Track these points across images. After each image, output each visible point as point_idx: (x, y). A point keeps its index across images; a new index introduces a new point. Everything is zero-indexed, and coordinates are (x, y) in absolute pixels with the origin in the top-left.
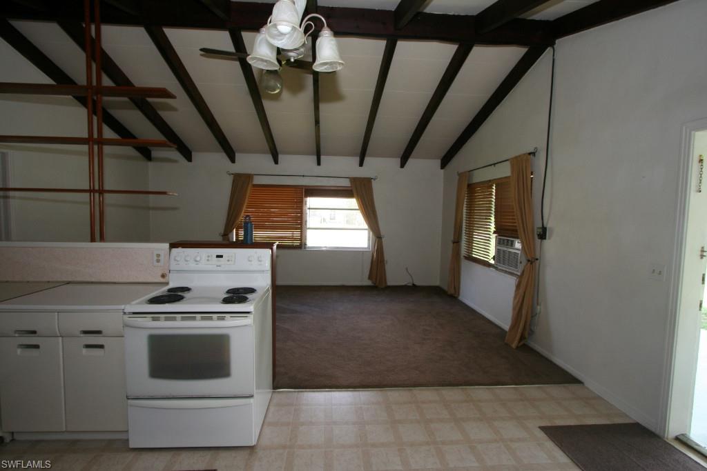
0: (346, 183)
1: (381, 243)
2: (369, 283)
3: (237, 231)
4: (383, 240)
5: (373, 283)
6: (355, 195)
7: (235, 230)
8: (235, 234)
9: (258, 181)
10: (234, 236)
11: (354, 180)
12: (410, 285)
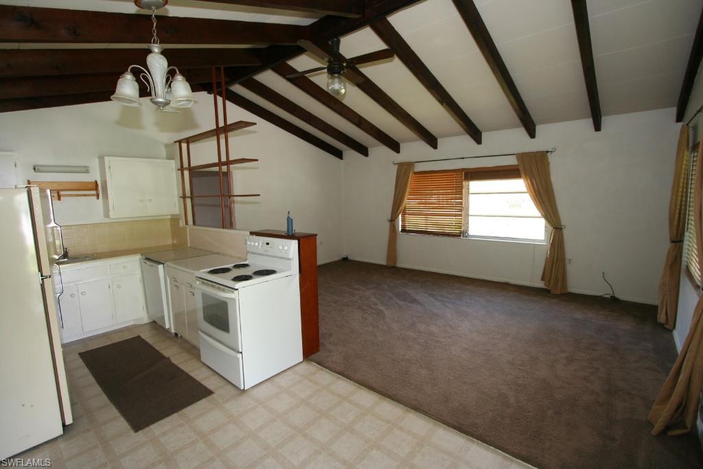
0: (512, 161)
1: (562, 235)
2: (541, 285)
3: (403, 216)
4: (565, 231)
5: (545, 285)
6: (523, 175)
7: (400, 216)
8: (400, 220)
9: (419, 168)
10: (400, 222)
11: (522, 157)
12: (608, 296)
